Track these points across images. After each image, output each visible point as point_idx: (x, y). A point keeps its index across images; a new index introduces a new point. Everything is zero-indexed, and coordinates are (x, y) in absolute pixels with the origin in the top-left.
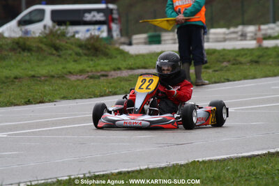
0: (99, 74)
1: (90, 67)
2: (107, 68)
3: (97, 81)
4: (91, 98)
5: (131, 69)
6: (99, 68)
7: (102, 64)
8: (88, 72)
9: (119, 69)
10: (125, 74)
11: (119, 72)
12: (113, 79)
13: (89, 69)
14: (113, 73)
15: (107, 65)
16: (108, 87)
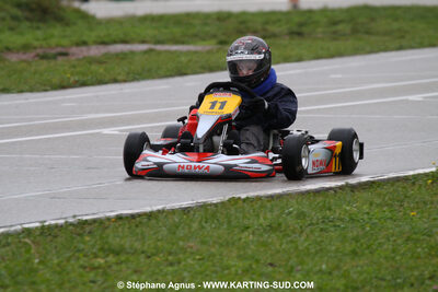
0: (54, 51)
1: (38, 40)
2: (65, 42)
3: (52, 63)
4: (46, 90)
5: (104, 43)
6: (53, 42)
7: (56, 35)
8: (35, 48)
9: (85, 43)
10: (95, 51)
11: (84, 48)
12: (78, 60)
13: (36, 43)
14: (74, 50)
15: (65, 37)
16: (72, 74)
